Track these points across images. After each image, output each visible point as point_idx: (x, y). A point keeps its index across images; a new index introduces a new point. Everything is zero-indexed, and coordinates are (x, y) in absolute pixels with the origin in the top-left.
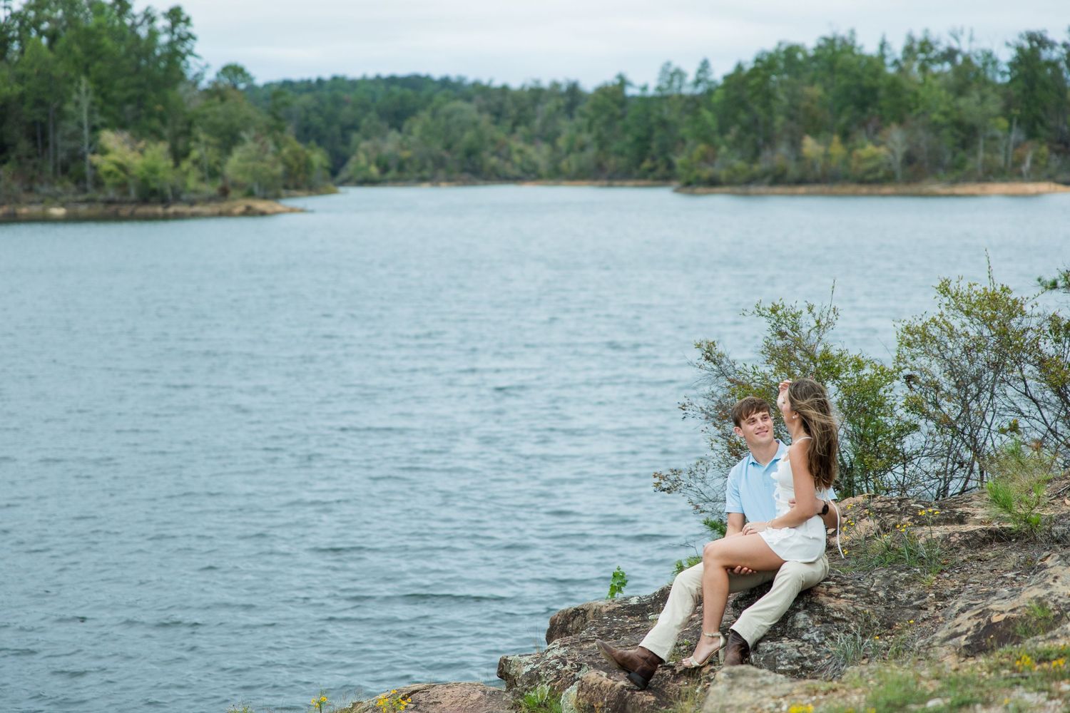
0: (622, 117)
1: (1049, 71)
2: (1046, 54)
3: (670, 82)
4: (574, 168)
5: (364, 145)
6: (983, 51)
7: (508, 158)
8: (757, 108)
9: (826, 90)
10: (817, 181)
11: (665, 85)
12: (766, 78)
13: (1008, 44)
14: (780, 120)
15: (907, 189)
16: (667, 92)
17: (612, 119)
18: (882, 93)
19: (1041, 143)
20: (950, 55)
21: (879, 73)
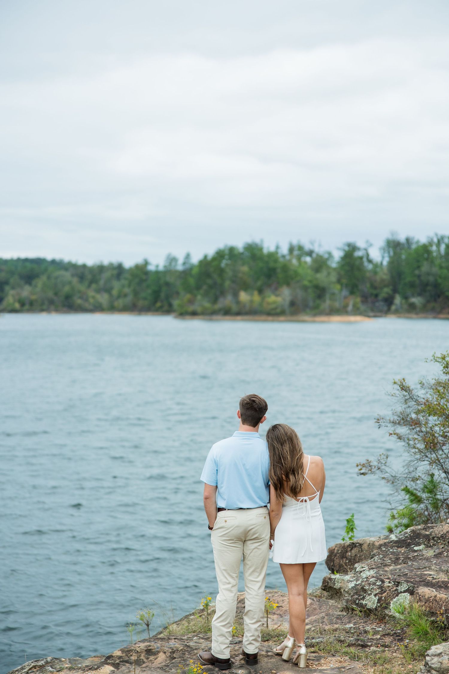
0: (146, 280)
1: (358, 261)
2: (357, 254)
3: (171, 264)
4: (121, 305)
5: (12, 292)
6: (326, 252)
7: (87, 300)
8: (215, 276)
9: (250, 268)
10: (247, 314)
11: (168, 265)
12: (220, 262)
13: (338, 249)
14: (227, 283)
15: (291, 318)
16: (169, 269)
17: (142, 281)
18: (279, 271)
19: (357, 297)
20: (310, 253)
21: (276, 261)
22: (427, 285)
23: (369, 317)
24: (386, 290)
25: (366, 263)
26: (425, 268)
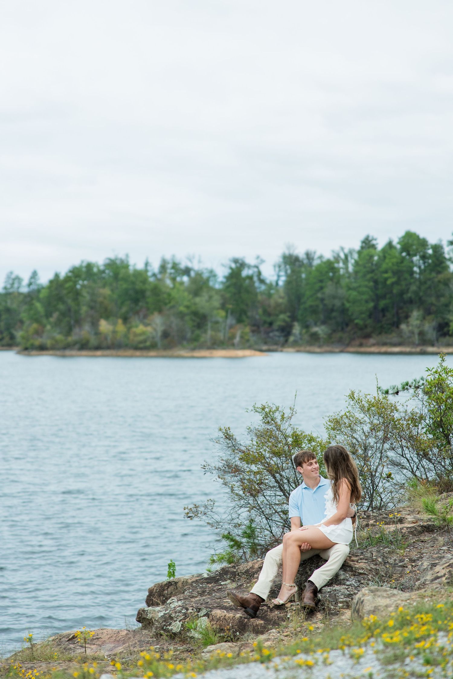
1: (247, 281)
2: (245, 273)
3: (13, 284)
6: (207, 269)
8: (70, 302)
9: (112, 290)
10: (108, 348)
11: (9, 286)
12: (75, 283)
13: (223, 265)
14: (84, 309)
15: (164, 353)
16: (11, 291)
18: (148, 293)
19: (245, 326)
20: (187, 271)
21: (145, 281)
22: (332, 310)
23: (261, 351)
24: (282, 316)
25: (257, 284)
26: (329, 289)
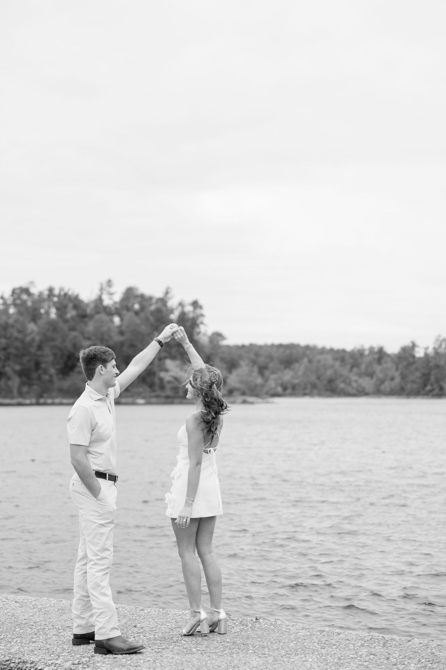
4: (388, 389)
5: (273, 377)
7: (349, 384)
